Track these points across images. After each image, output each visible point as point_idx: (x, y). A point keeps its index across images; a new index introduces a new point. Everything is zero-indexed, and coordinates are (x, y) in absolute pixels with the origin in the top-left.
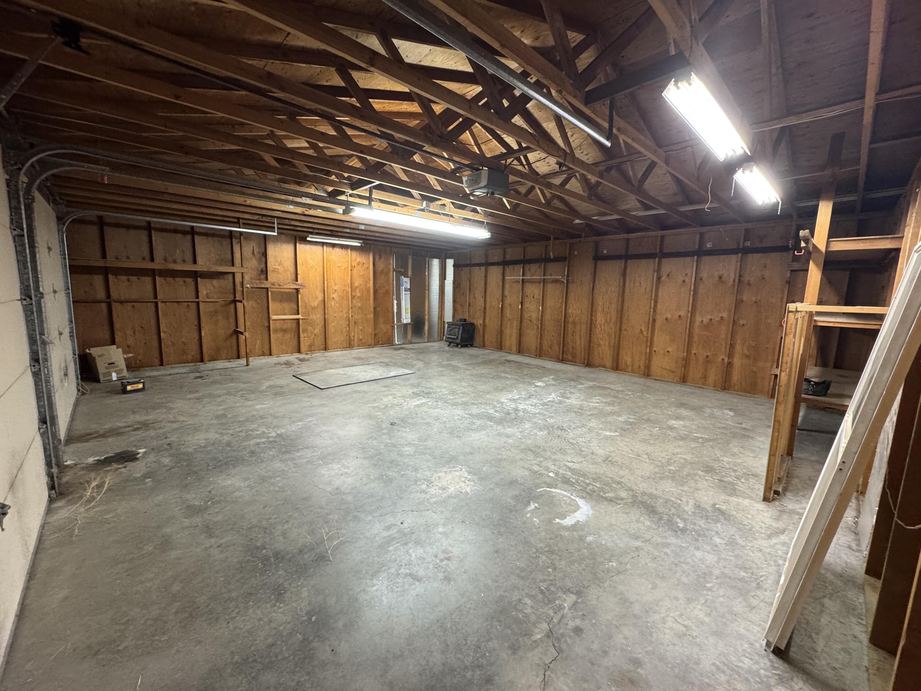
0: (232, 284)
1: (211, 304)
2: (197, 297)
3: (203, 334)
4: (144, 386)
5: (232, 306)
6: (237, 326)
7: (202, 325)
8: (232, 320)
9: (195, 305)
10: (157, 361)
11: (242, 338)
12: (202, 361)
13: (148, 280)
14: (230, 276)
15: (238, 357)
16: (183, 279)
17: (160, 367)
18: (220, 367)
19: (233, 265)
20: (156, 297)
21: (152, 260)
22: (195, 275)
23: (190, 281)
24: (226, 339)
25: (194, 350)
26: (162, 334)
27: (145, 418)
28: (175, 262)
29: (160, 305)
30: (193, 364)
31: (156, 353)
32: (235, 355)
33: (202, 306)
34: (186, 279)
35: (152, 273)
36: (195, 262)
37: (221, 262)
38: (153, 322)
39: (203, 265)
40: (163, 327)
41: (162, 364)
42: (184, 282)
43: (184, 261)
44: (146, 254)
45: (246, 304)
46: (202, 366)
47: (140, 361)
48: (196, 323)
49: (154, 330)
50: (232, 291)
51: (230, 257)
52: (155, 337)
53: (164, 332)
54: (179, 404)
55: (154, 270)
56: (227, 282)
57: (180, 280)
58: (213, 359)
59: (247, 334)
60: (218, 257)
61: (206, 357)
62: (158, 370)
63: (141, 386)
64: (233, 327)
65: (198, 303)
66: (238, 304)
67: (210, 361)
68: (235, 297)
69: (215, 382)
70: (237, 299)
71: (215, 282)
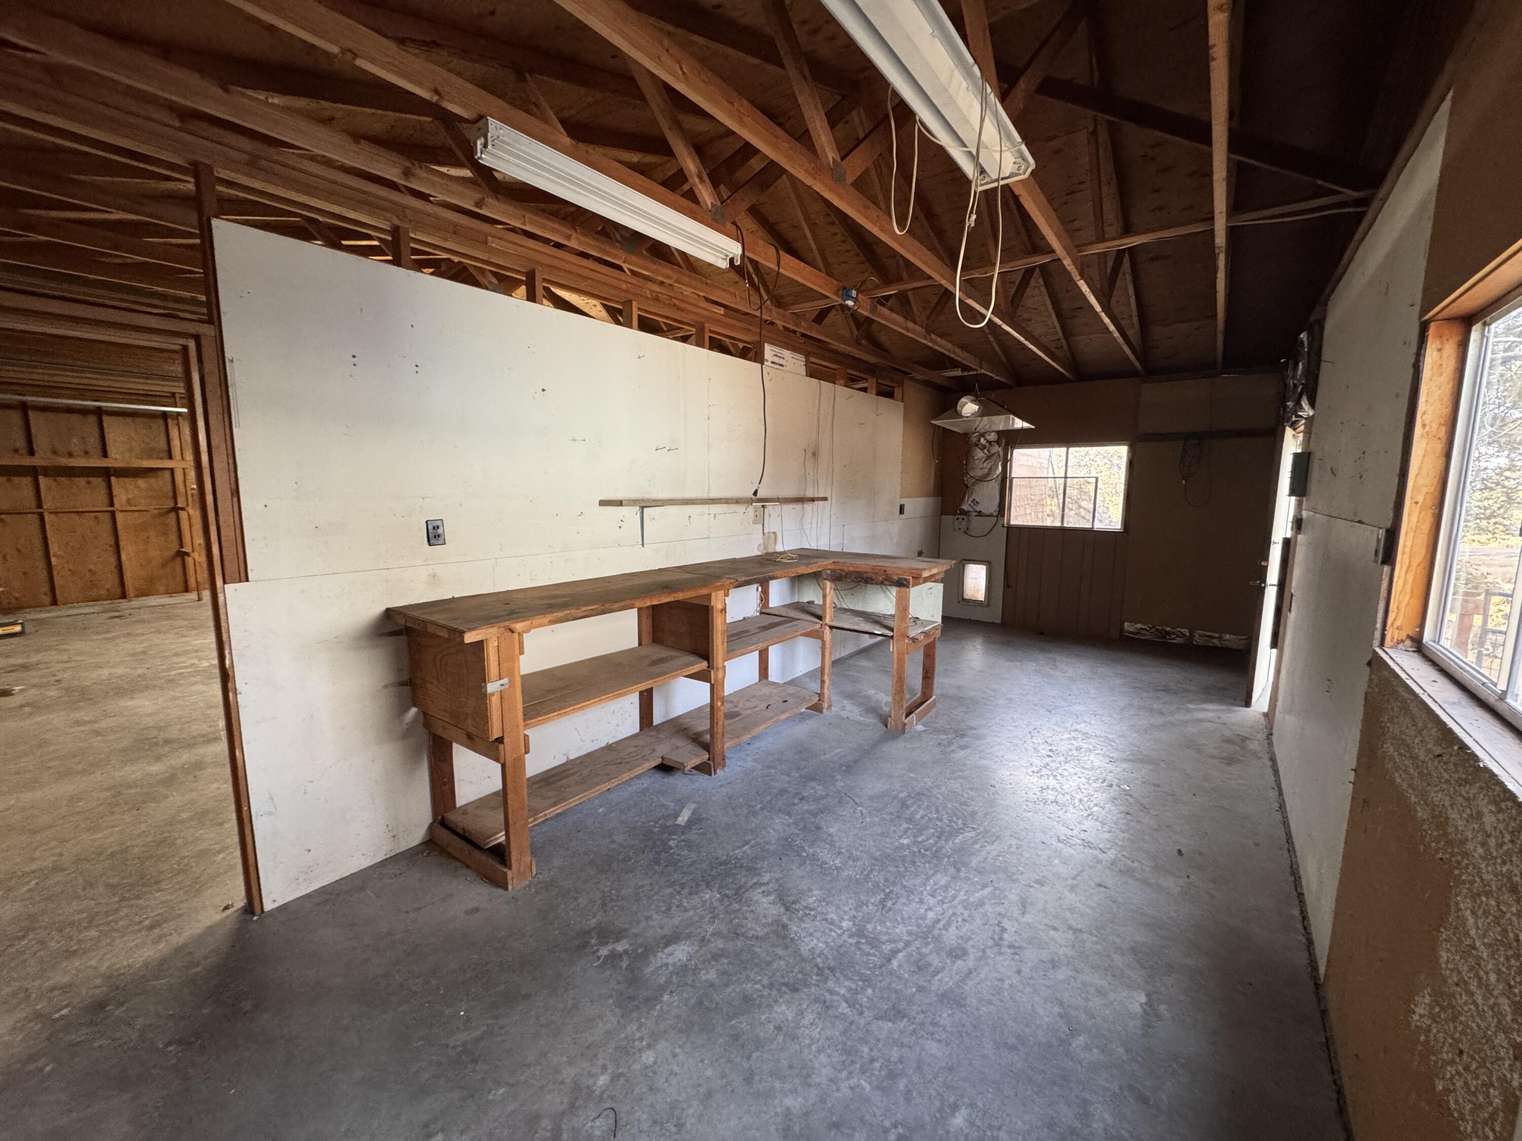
0: (170, 487)
1: (137, 514)
2: (112, 504)
3: (124, 557)
4: (23, 628)
5: (172, 516)
6: (181, 546)
7: (122, 544)
8: (173, 537)
9: (108, 515)
10: (47, 599)
11: (189, 560)
12: (124, 596)
13: (27, 481)
14: (167, 474)
15: (187, 590)
16: (86, 479)
17: (53, 607)
18: (154, 604)
19: (171, 458)
20: (40, 506)
21: (31, 452)
22: (107, 474)
23: (98, 481)
24: (164, 565)
25: (109, 581)
26: (54, 560)
27: (26, 661)
28: (70, 455)
29: (47, 517)
30: (110, 602)
31: (46, 588)
32: (181, 586)
33: (119, 517)
34: (91, 479)
35: (34, 472)
36: (105, 454)
37: (150, 453)
38: (38, 543)
39: (118, 457)
40: (54, 549)
41: (54, 602)
42: (89, 483)
43: (86, 453)
44: (21, 443)
45: (191, 512)
46: (124, 604)
47: (17, 599)
48: (111, 541)
49: (39, 554)
50: (171, 494)
51: (165, 447)
52: (41, 564)
53: (55, 556)
54: (78, 645)
55: (34, 468)
56: (162, 483)
57: (82, 481)
58: (143, 593)
59: (196, 555)
60: (143, 445)
61: (130, 591)
62: (49, 612)
63: (18, 628)
64: (175, 547)
65: (113, 514)
66: (181, 513)
67: (137, 596)
68: (176, 504)
69: (143, 621)
70: (180, 505)
71: (141, 482)
